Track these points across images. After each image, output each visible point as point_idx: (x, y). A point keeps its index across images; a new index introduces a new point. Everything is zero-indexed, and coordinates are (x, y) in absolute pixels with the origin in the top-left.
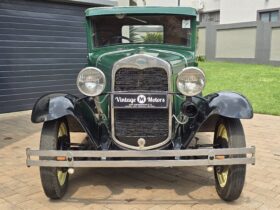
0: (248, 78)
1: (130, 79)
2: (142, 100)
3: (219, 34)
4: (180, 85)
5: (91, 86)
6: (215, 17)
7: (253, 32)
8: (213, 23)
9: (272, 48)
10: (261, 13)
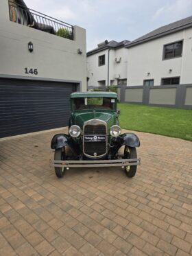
0: (139, 113)
1: (90, 130)
2: (95, 138)
3: (127, 90)
4: (111, 132)
5: (74, 132)
6: (125, 82)
7: (142, 90)
8: (124, 86)
9: (150, 98)
10: (145, 81)
